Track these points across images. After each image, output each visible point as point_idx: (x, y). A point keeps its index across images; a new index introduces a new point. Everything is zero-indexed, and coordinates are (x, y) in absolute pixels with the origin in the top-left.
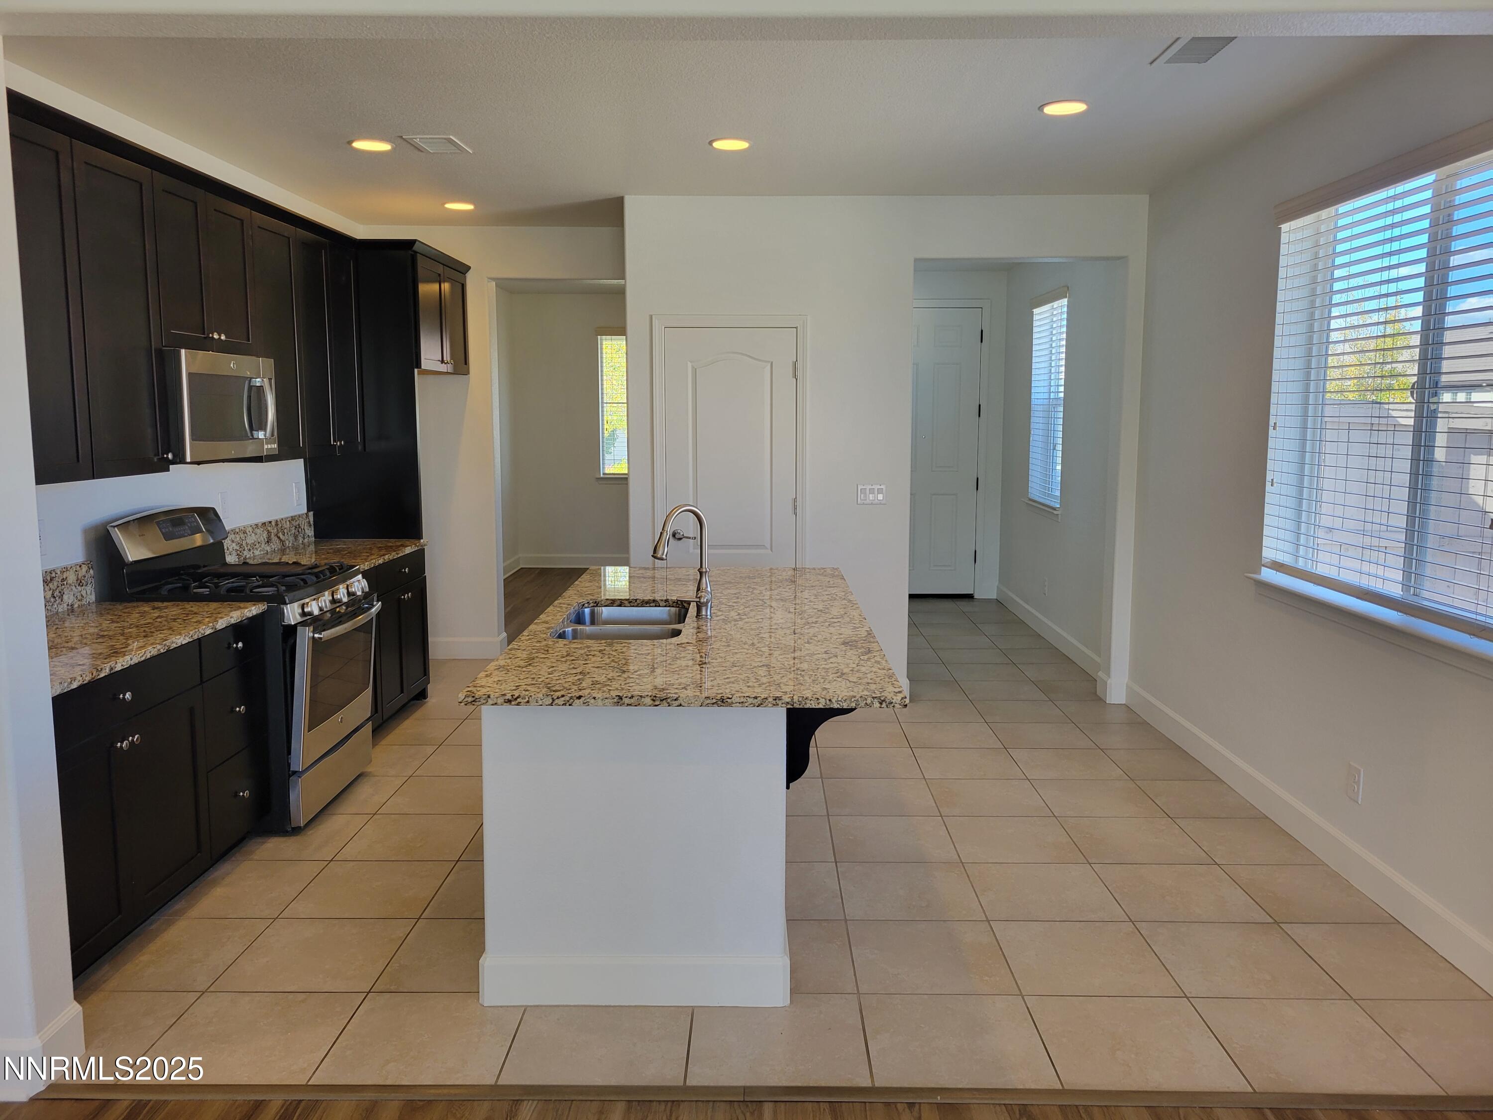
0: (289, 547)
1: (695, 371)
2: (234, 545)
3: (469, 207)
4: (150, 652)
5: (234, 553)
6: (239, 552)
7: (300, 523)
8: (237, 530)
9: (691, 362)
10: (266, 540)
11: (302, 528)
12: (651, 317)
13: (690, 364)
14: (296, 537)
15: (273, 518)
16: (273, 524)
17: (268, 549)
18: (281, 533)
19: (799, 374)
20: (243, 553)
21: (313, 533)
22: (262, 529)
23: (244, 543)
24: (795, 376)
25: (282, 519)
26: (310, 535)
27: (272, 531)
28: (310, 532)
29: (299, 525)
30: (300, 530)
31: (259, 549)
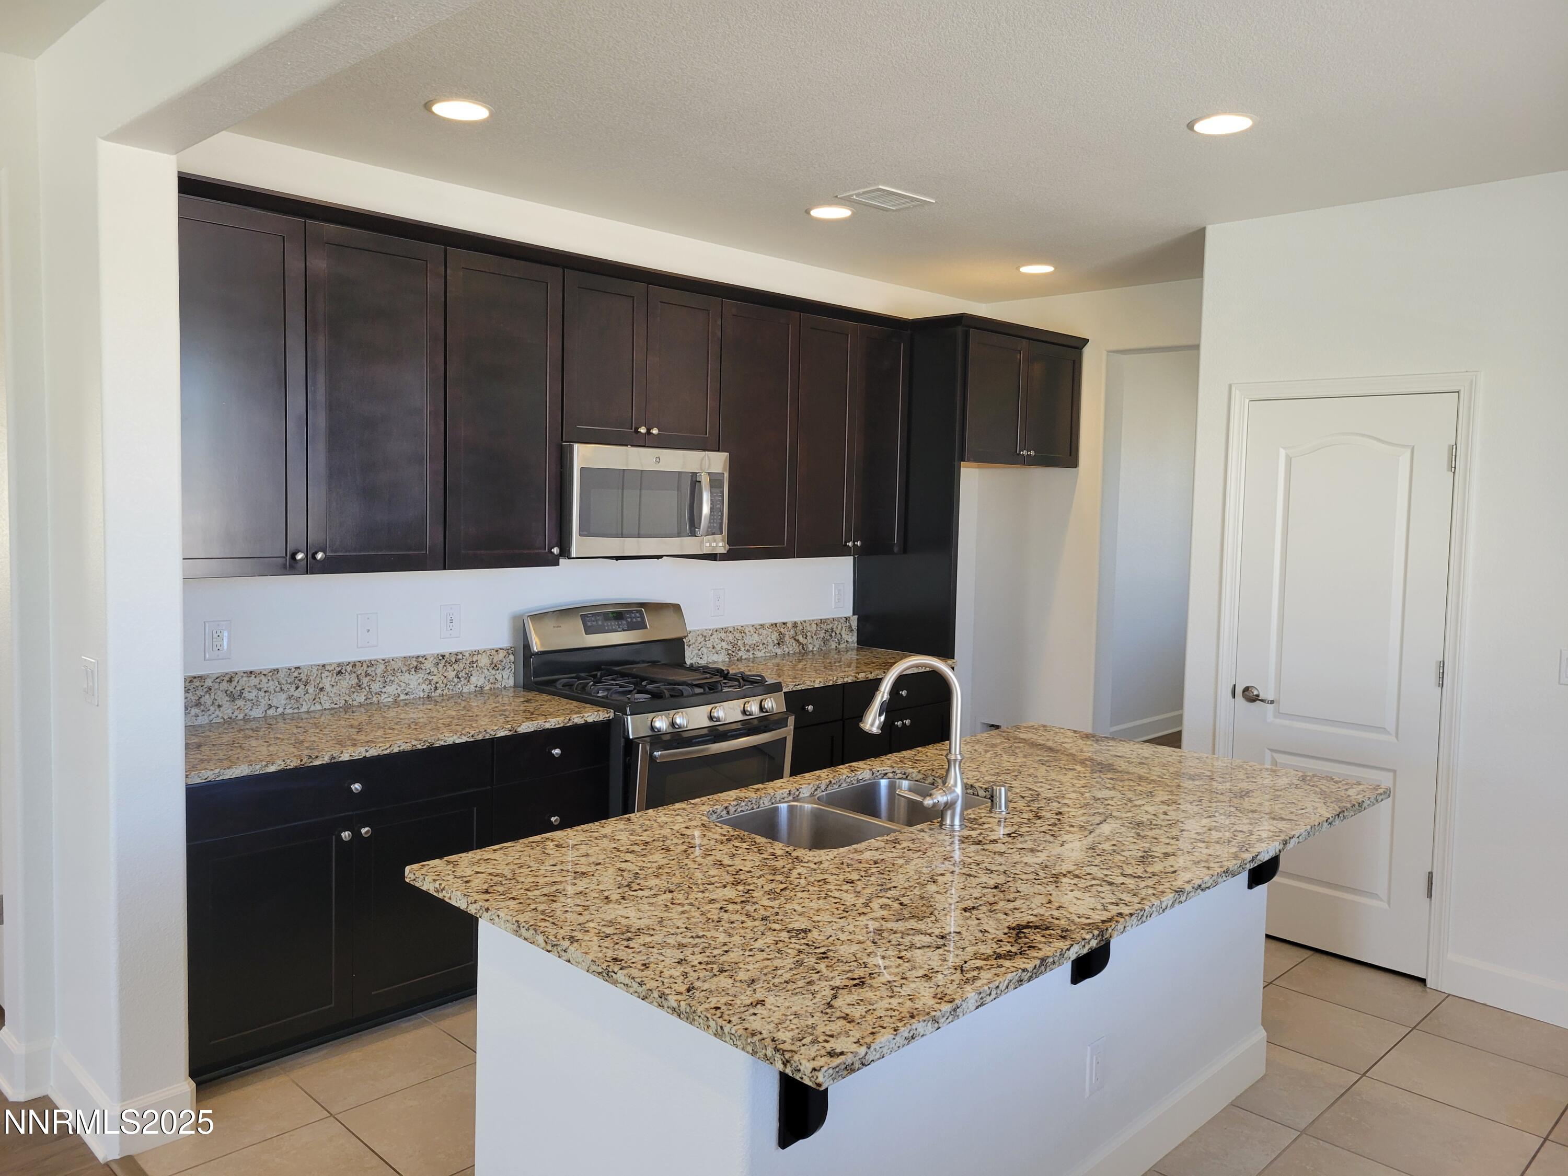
0: (812, 651)
1: (1289, 460)
2: (724, 644)
3: (1047, 269)
4: (399, 747)
5: (724, 652)
6: (730, 652)
7: (835, 627)
8: (730, 629)
9: (1284, 448)
10: (776, 642)
11: (838, 633)
12: (1230, 386)
13: (1282, 453)
14: (825, 641)
15: (790, 619)
16: (790, 625)
17: (779, 651)
18: (801, 636)
19: (1460, 464)
20: (737, 654)
21: (855, 638)
22: (770, 630)
23: (740, 643)
24: (1453, 469)
25: (805, 622)
26: (850, 640)
27: (787, 633)
28: (853, 638)
29: (832, 629)
30: (833, 634)
31: (763, 651)
